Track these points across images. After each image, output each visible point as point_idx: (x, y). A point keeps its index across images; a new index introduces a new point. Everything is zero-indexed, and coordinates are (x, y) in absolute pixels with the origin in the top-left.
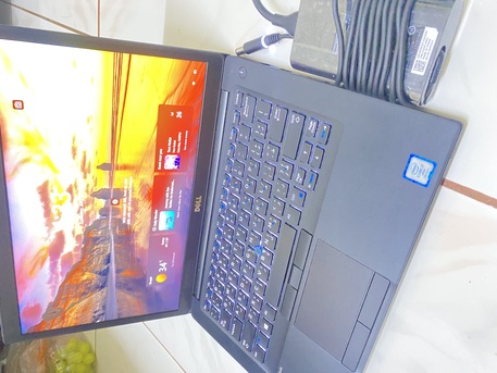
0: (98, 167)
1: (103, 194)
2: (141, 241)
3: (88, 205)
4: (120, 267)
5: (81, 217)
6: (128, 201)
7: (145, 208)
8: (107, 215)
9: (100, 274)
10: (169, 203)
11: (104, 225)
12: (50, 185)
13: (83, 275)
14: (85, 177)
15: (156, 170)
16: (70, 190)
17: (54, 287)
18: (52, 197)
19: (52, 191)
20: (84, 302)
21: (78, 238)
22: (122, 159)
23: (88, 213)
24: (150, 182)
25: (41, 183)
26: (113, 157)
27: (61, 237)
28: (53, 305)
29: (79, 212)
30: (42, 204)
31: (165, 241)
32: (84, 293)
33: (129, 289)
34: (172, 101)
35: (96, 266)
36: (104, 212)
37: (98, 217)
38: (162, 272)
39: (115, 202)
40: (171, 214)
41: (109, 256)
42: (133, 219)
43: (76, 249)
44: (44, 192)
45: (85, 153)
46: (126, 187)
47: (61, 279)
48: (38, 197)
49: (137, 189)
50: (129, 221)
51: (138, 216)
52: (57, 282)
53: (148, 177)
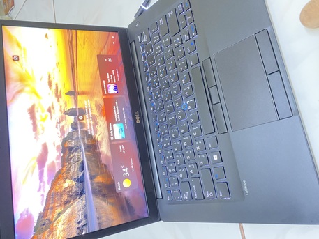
0: (66, 94)
1: (72, 113)
2: (104, 149)
3: (62, 121)
4: (93, 174)
5: (58, 131)
6: (89, 117)
7: (102, 122)
8: (77, 128)
9: (78, 181)
10: (118, 118)
11: (75, 137)
12: (36, 107)
13: (65, 182)
14: (58, 101)
15: (104, 94)
16: (49, 111)
17: (43, 195)
18: (38, 115)
19: (37, 111)
20: (68, 211)
21: (58, 148)
22: (81, 88)
23: (63, 127)
24: (102, 103)
25: (30, 106)
26: (75, 87)
27: (45, 148)
28: (42, 216)
29: (57, 127)
30: (31, 121)
31: (121, 148)
32: (67, 202)
33: (104, 196)
34: (104, 53)
35: (74, 173)
36: (74, 126)
37: (70, 130)
38: (126, 177)
39: (81, 118)
40: (121, 125)
41: (83, 163)
42: (96, 131)
43: (57, 158)
44: (32, 112)
45: (57, 84)
46: (86, 107)
47: (48, 187)
48: (28, 116)
49: (94, 108)
50: (93, 132)
51: (98, 128)
52: (44, 191)
53: (99, 99)
